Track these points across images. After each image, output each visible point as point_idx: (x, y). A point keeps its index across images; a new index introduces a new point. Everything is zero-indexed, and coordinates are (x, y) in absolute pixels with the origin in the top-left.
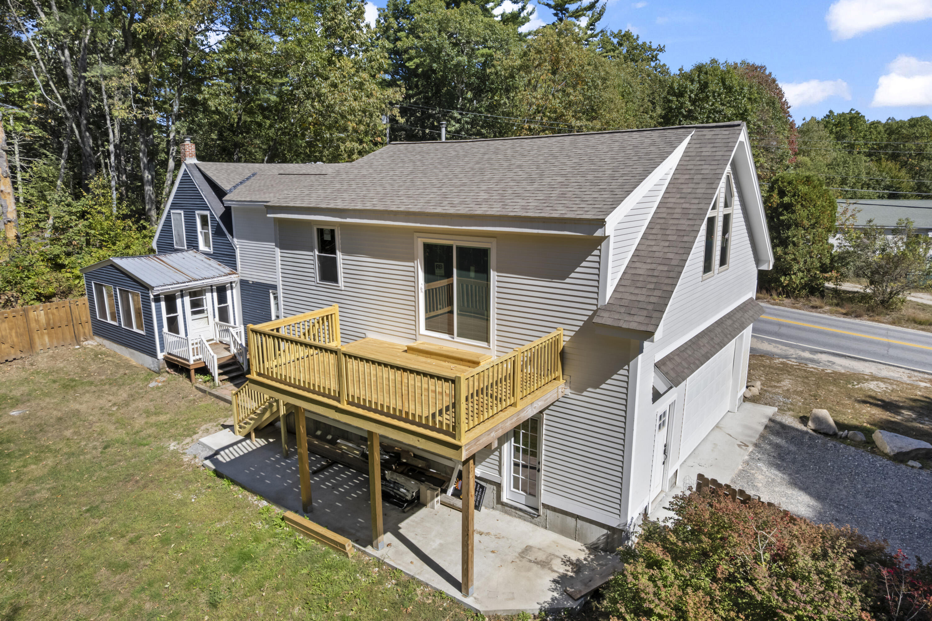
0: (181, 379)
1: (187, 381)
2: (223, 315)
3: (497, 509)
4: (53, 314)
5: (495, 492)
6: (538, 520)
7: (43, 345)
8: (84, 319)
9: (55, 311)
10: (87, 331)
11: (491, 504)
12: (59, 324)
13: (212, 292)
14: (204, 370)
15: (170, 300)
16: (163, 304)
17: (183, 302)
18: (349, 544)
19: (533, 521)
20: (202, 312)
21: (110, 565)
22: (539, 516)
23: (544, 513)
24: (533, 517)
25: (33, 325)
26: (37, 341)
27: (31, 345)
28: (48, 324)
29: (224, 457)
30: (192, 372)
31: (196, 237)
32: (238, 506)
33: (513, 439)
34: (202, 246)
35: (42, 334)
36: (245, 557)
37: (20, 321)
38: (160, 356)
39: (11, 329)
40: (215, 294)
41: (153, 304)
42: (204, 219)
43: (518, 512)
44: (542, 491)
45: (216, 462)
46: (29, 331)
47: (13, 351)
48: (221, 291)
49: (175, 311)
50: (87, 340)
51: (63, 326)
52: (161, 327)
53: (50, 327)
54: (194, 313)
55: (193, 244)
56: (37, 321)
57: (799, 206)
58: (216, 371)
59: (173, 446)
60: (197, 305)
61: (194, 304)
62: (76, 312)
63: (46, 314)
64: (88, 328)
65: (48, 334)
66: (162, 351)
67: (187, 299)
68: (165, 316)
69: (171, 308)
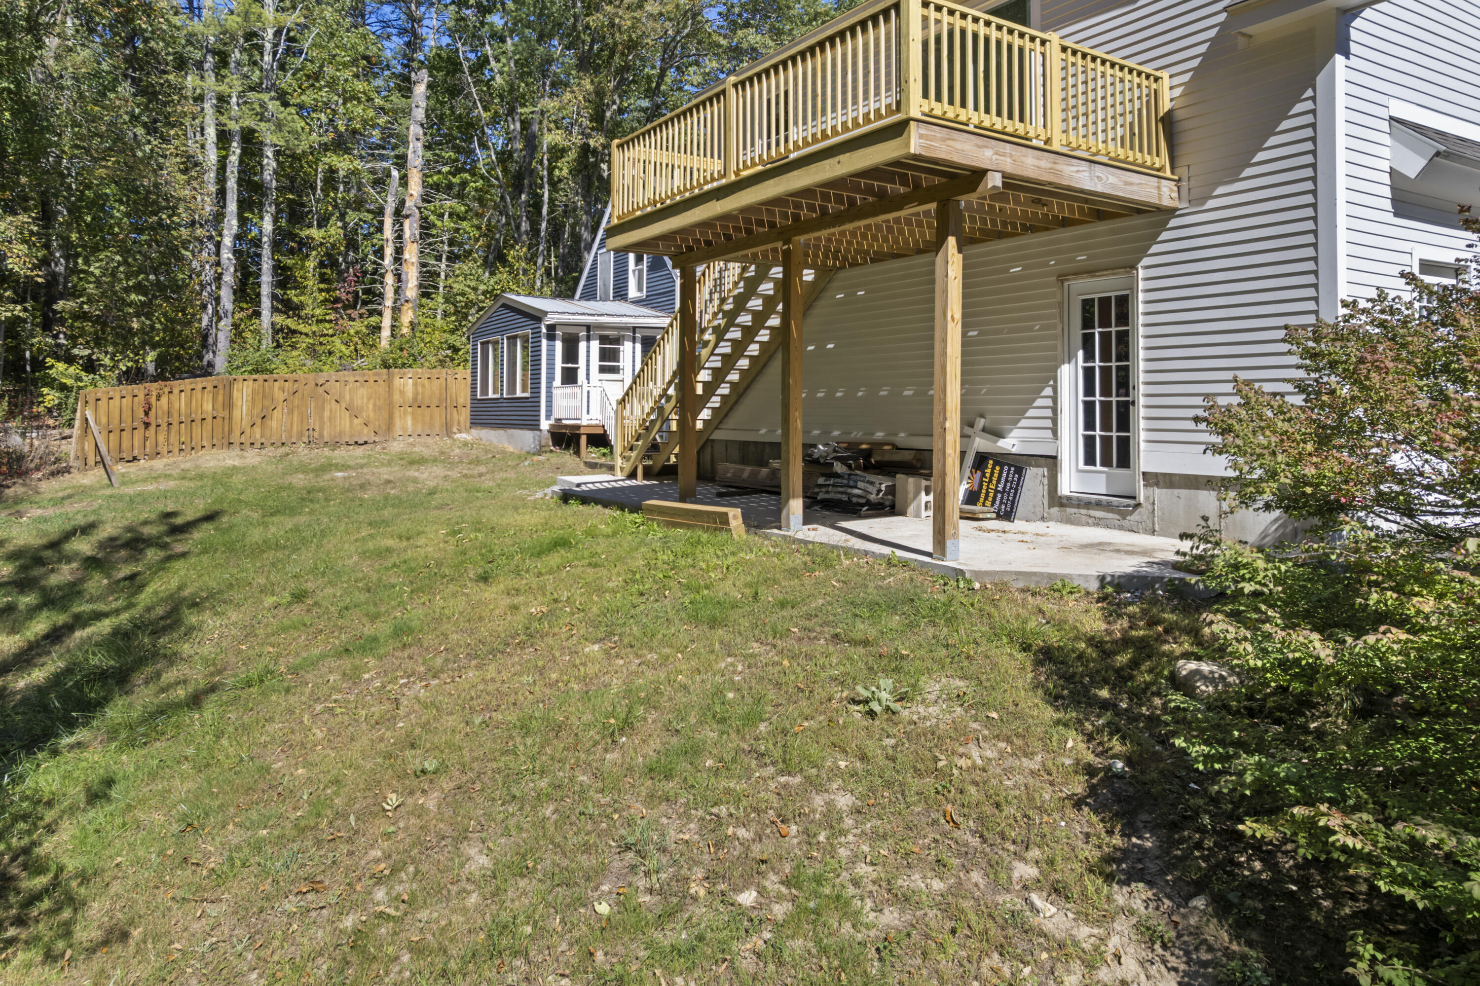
0: (567, 456)
1: (574, 457)
3: (1050, 519)
4: (423, 386)
5: (1046, 481)
6: (1135, 517)
7: (404, 429)
8: (461, 401)
9: (426, 382)
10: (462, 419)
11: (1039, 510)
12: (427, 403)
13: (634, 342)
14: (600, 440)
15: (571, 342)
16: (559, 345)
17: (588, 347)
19: (1125, 523)
20: (615, 370)
22: (1138, 505)
23: (1147, 498)
24: (1124, 515)
25: (397, 397)
26: (398, 423)
27: (390, 426)
28: (415, 399)
30: (583, 440)
31: (626, 281)
33: (1080, 354)
34: (633, 292)
35: (405, 413)
37: (382, 388)
38: (545, 425)
39: (369, 399)
40: (638, 346)
41: (544, 342)
43: (1092, 513)
44: (1143, 445)
46: (391, 405)
47: (366, 430)
48: (649, 340)
49: (575, 360)
50: (460, 431)
51: (433, 406)
52: (551, 379)
53: (417, 404)
54: (603, 370)
55: (621, 293)
56: (402, 393)
58: (619, 444)
60: (609, 356)
61: (605, 355)
62: (453, 387)
63: (415, 385)
64: (465, 415)
65: (413, 414)
66: (548, 417)
67: (595, 345)
68: (559, 364)
69: (571, 355)
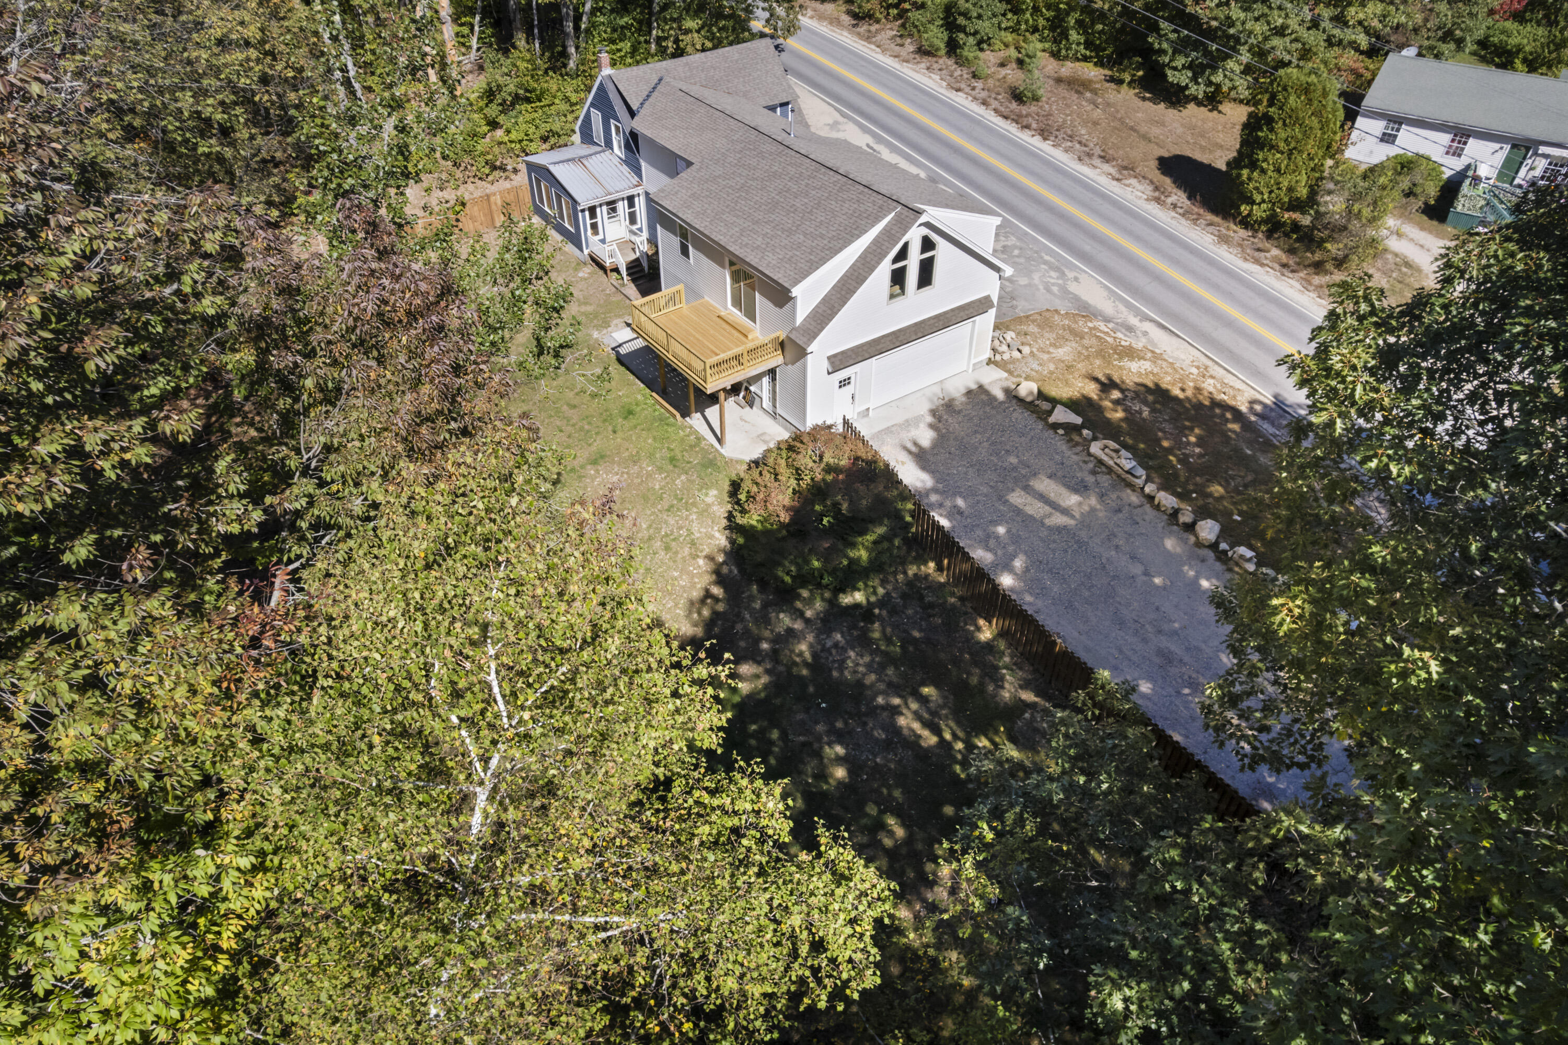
0: (601, 273)
1: (605, 276)
2: (633, 219)
3: (761, 410)
4: (506, 198)
5: (760, 401)
8: (527, 200)
9: (507, 195)
11: (758, 407)
13: (624, 201)
14: (616, 270)
15: (592, 210)
16: (587, 213)
17: (601, 210)
18: (678, 415)
20: (616, 217)
21: (568, 405)
24: (772, 417)
25: (494, 207)
26: (497, 220)
27: (493, 223)
28: (503, 206)
29: (623, 351)
30: (609, 271)
31: (611, 140)
32: (630, 384)
34: (616, 149)
36: (630, 412)
37: (485, 204)
38: (586, 252)
39: (480, 211)
40: (626, 203)
41: (580, 214)
42: (617, 128)
43: (769, 414)
44: (778, 406)
45: (618, 353)
47: (482, 227)
48: (631, 200)
49: (596, 217)
51: (513, 207)
52: (586, 228)
54: (610, 218)
55: (609, 144)
56: (496, 204)
57: (1280, 123)
58: (624, 273)
59: (596, 335)
60: (612, 213)
61: (610, 212)
62: (521, 195)
63: (501, 198)
66: (587, 248)
67: (605, 208)
68: (588, 222)
69: (593, 216)
